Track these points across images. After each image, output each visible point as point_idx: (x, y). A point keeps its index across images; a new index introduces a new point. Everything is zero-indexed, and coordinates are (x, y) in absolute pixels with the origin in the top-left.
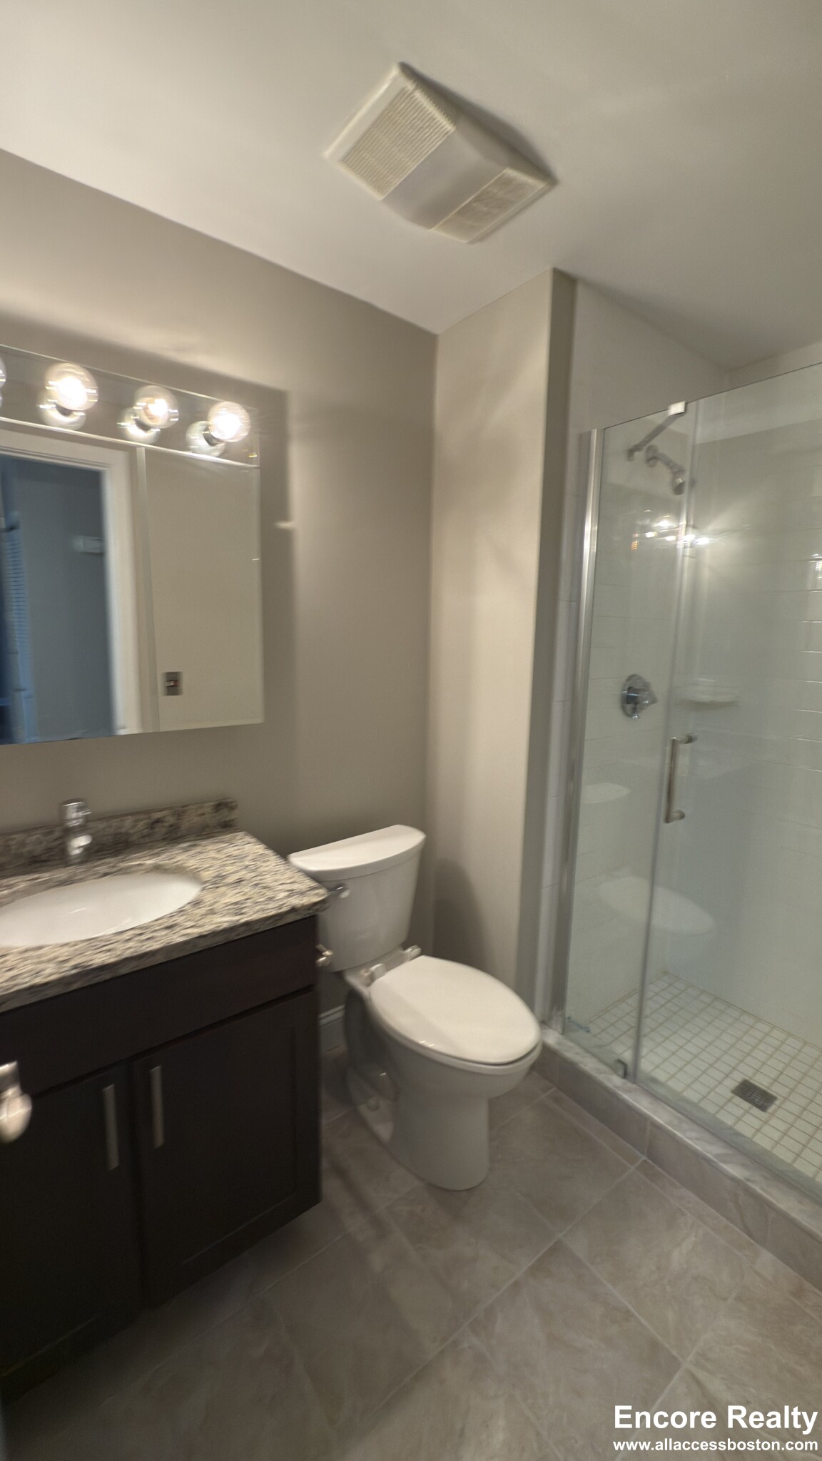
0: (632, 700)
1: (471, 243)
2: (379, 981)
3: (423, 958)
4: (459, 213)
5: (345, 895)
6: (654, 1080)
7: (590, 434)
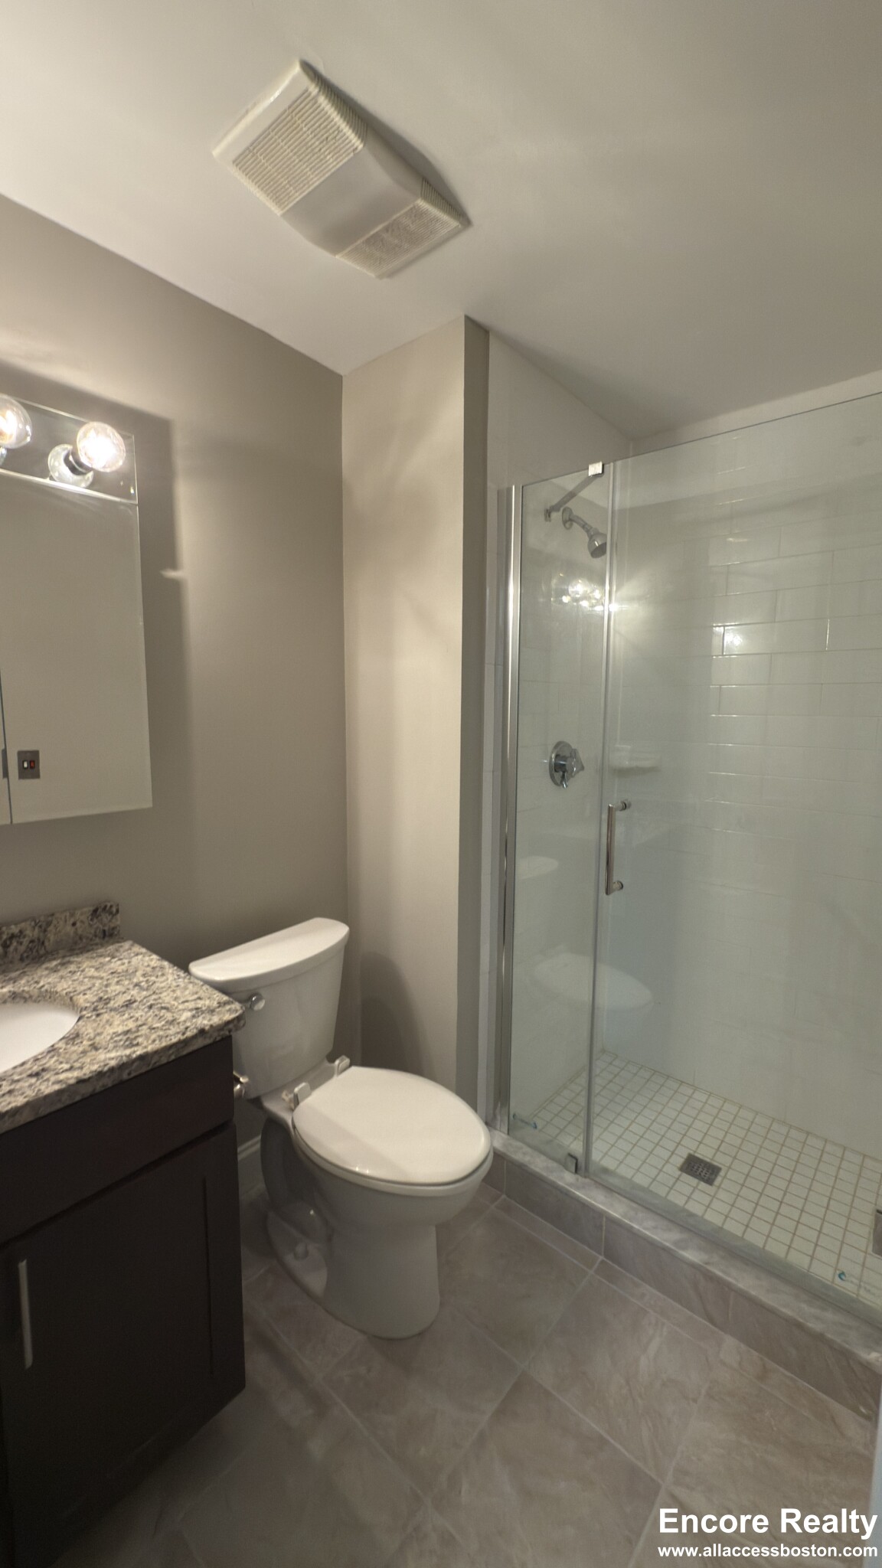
0: (561, 769)
1: (380, 277)
2: (304, 1104)
3: (354, 1069)
4: (368, 241)
5: (261, 1005)
6: (606, 1171)
7: (509, 490)
